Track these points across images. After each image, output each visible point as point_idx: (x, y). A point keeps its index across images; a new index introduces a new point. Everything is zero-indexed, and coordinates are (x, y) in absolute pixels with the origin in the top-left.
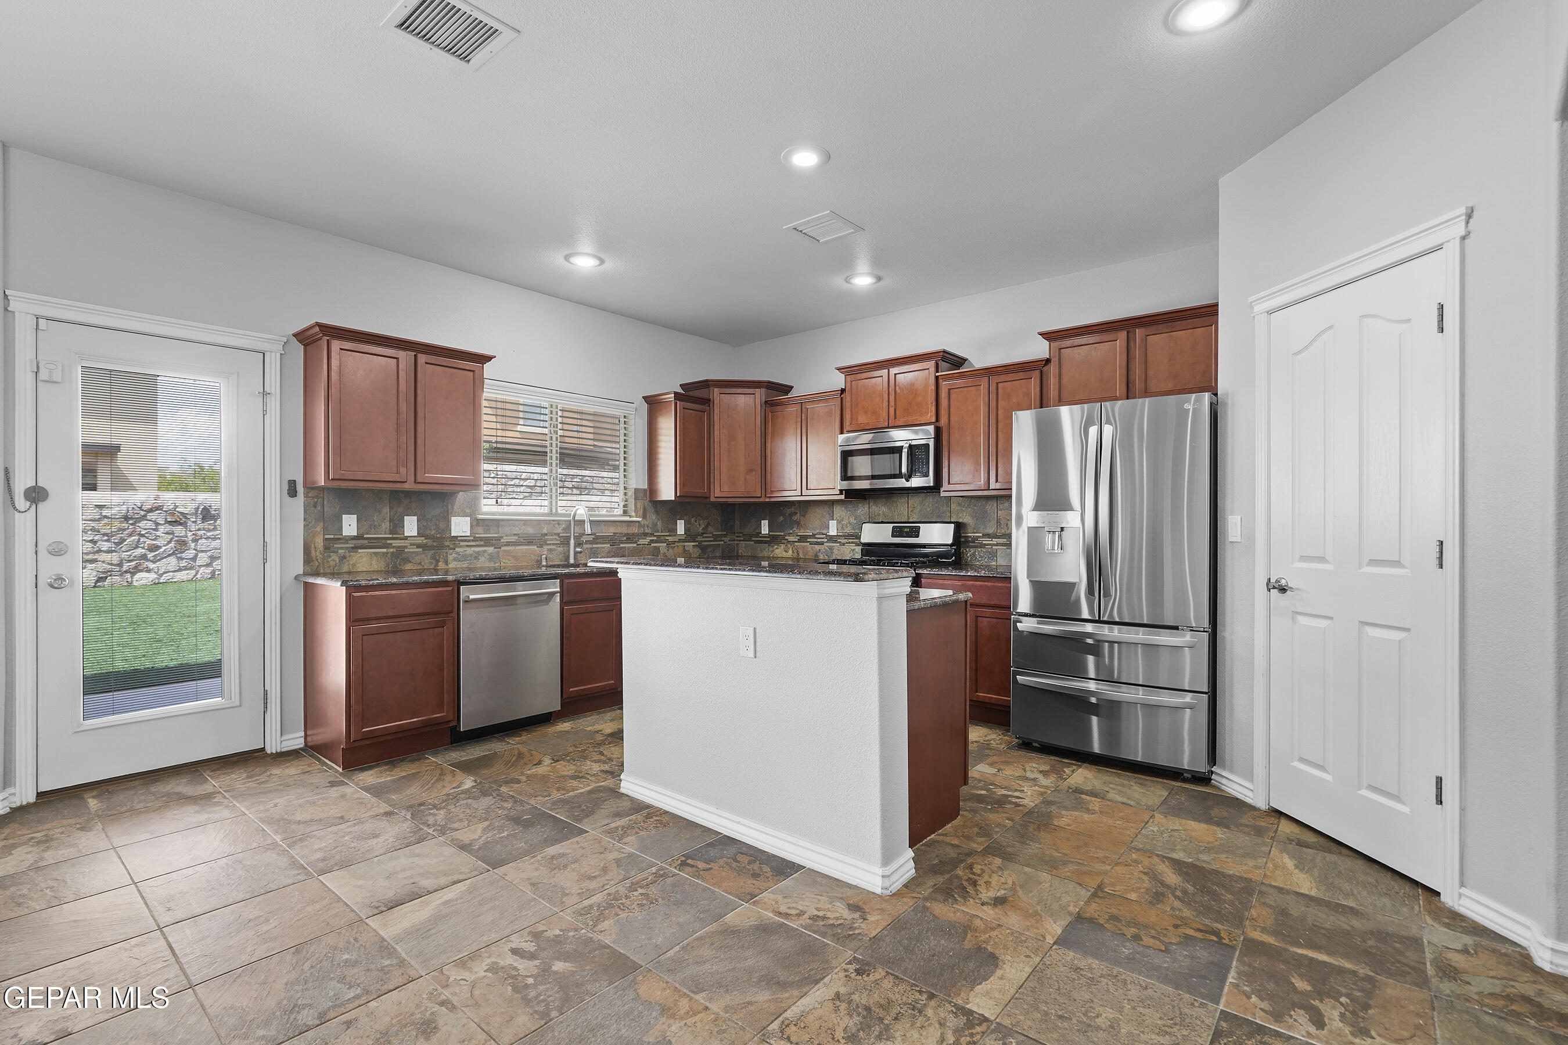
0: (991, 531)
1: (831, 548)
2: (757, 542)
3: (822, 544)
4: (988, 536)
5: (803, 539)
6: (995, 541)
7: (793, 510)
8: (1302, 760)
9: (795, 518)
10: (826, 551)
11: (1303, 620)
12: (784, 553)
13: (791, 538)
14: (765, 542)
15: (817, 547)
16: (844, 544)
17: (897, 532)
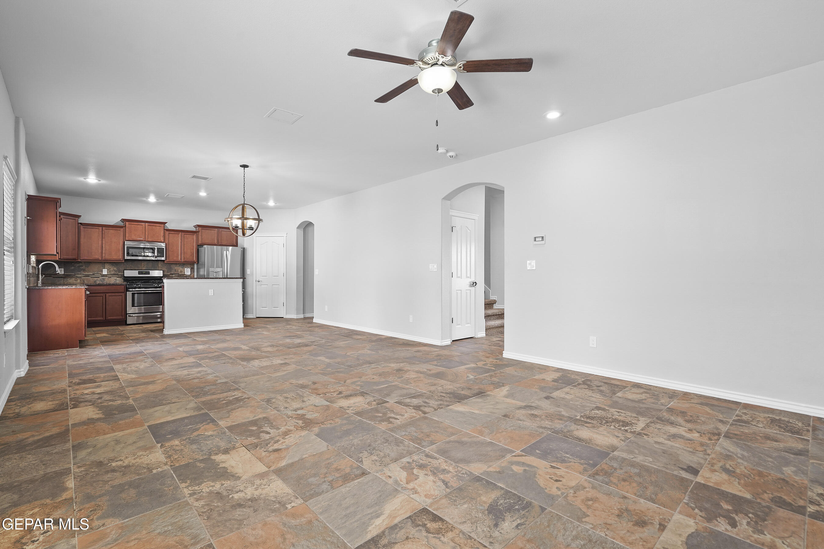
0: (173, 273)
1: (103, 279)
2: (54, 277)
3: (99, 277)
4: (172, 274)
5: (88, 276)
6: (174, 275)
7: (80, 264)
8: (262, 307)
9: (82, 268)
10: (101, 280)
11: (262, 286)
12: (75, 281)
13: (78, 276)
14: (61, 277)
15: (96, 279)
16: (111, 277)
17: (139, 273)
